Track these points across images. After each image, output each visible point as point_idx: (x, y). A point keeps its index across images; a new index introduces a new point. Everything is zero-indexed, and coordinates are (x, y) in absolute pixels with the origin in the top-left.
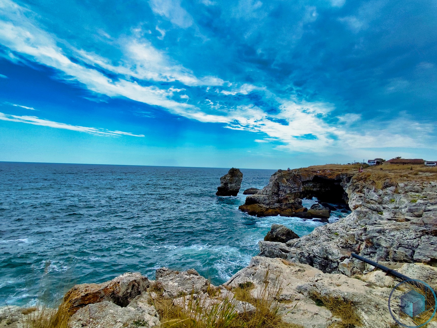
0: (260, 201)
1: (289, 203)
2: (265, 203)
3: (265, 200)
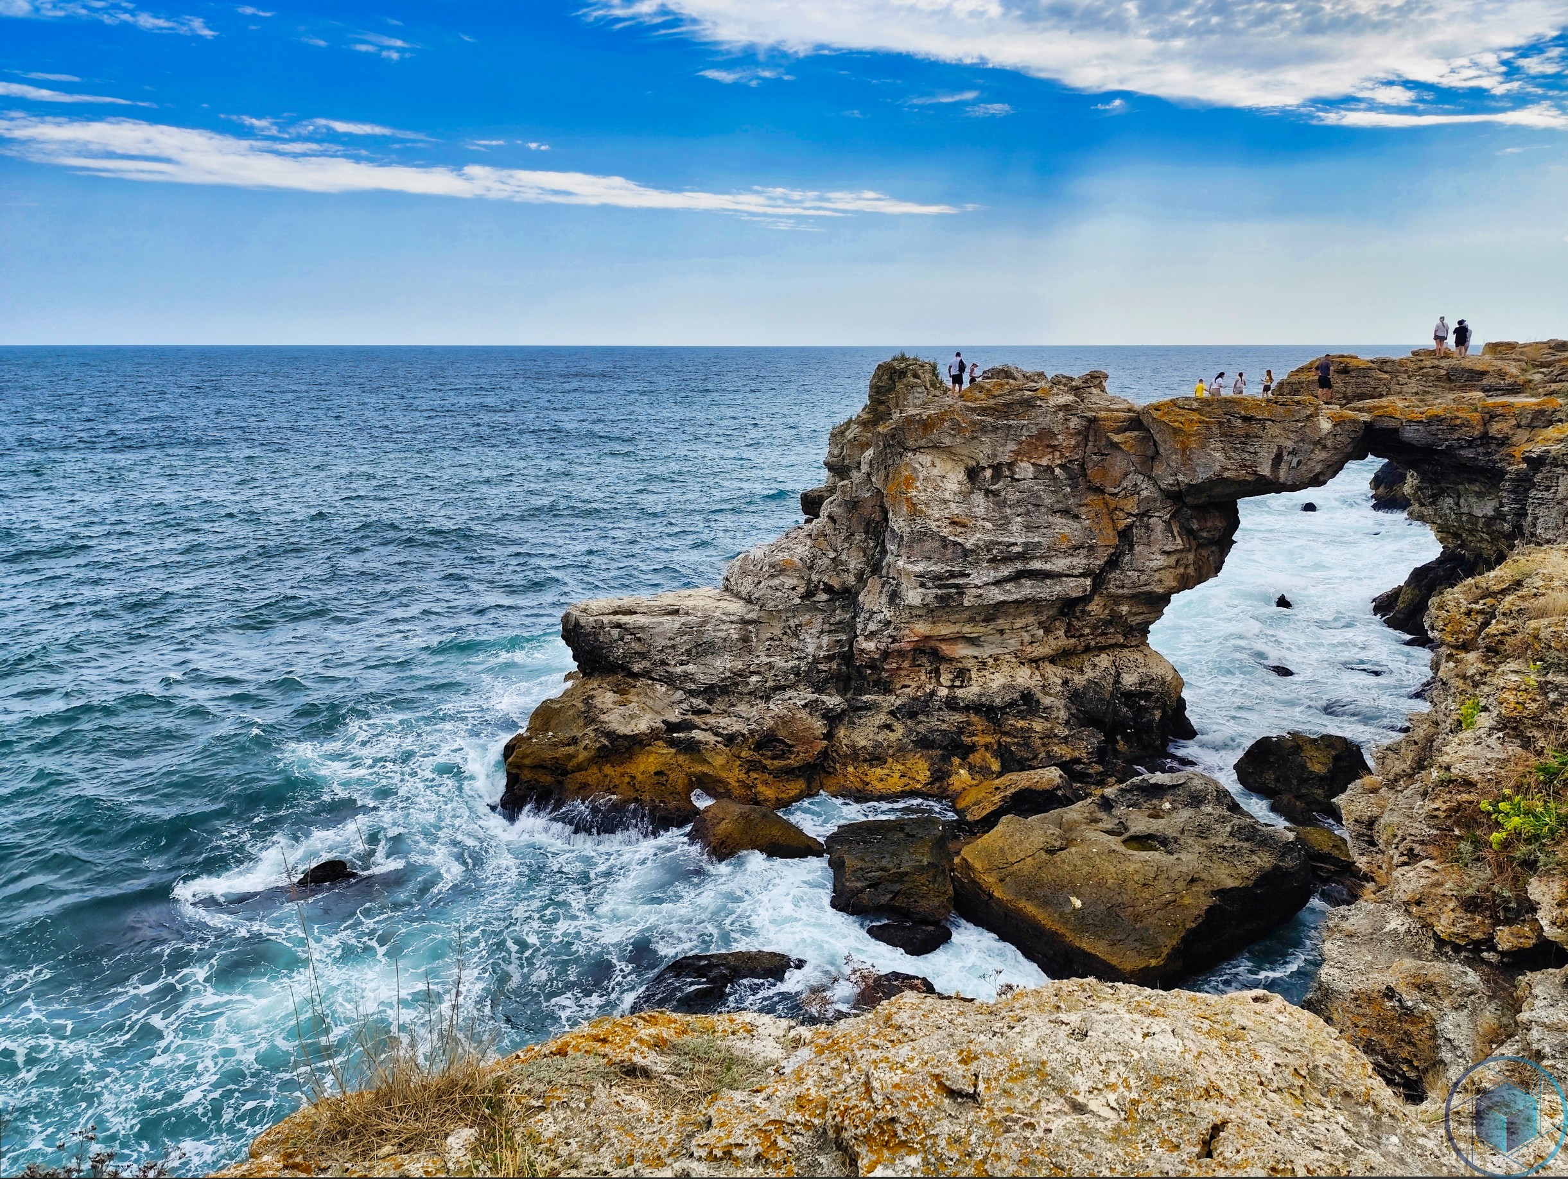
0: (643, 656)
1: (952, 704)
2: (688, 677)
3: (702, 649)
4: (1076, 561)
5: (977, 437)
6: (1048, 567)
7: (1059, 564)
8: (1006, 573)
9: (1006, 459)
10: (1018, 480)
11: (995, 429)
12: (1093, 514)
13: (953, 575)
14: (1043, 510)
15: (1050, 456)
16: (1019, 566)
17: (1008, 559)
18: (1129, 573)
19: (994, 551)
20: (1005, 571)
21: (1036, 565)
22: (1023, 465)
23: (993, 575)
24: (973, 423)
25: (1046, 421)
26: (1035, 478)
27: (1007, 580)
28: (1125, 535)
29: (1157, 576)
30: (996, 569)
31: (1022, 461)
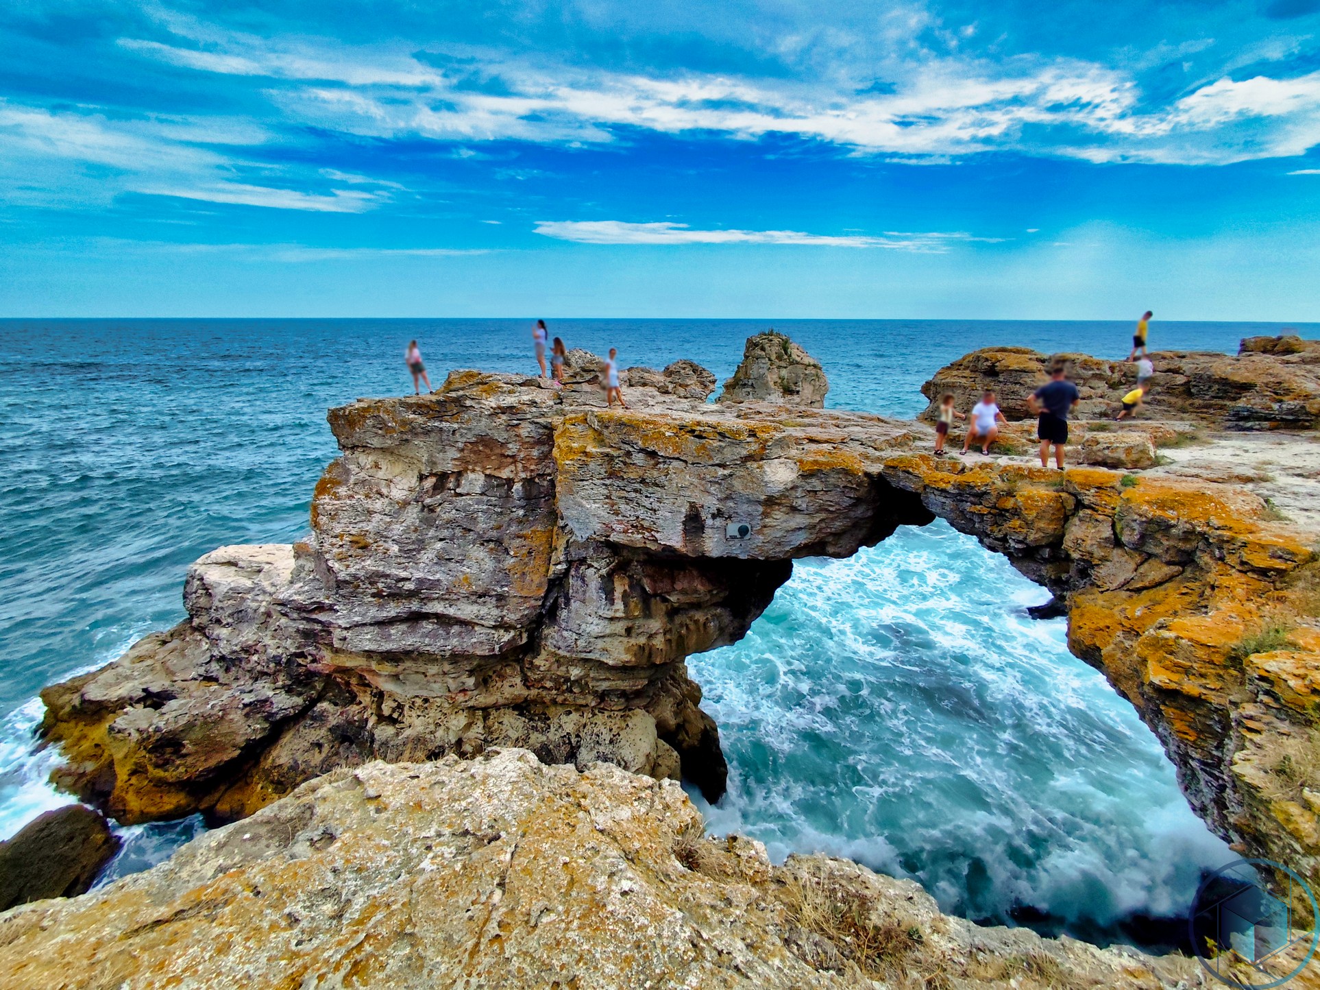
4: (484, 611)
5: (407, 440)
6: (451, 611)
7: (466, 611)
8: (393, 614)
9: (449, 467)
10: (461, 495)
11: (427, 432)
12: (524, 551)
13: (321, 608)
14: (471, 536)
15: (512, 467)
16: (415, 606)
17: (396, 596)
18: (565, 634)
19: (380, 585)
20: (393, 609)
21: (438, 608)
22: (471, 476)
23: (374, 613)
24: (404, 423)
25: (482, 426)
26: (483, 494)
27: (391, 622)
28: (557, 584)
29: (600, 644)
30: (381, 607)
31: (473, 471)
